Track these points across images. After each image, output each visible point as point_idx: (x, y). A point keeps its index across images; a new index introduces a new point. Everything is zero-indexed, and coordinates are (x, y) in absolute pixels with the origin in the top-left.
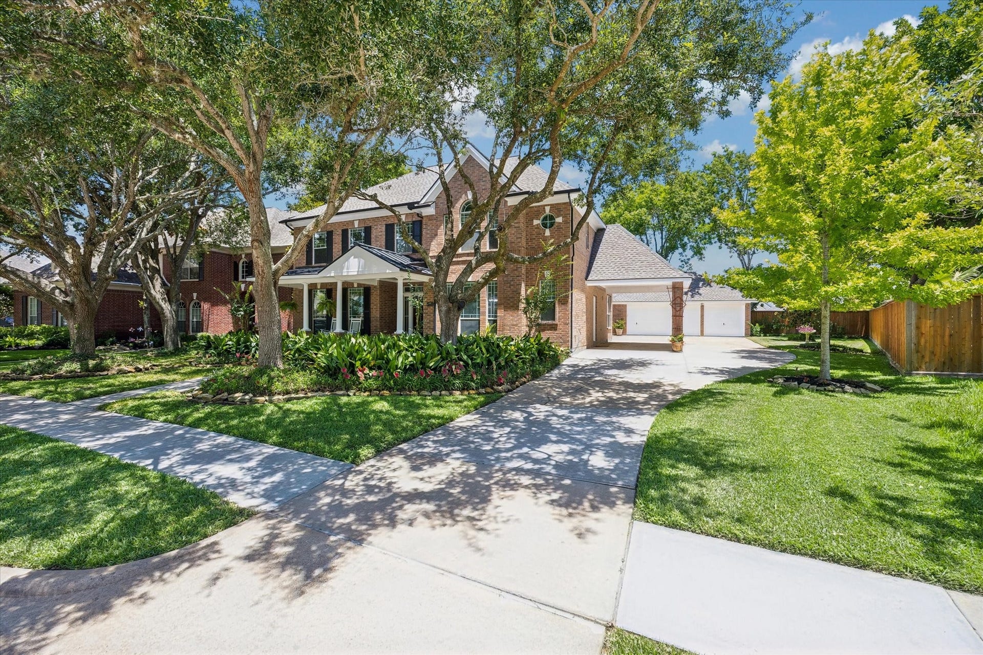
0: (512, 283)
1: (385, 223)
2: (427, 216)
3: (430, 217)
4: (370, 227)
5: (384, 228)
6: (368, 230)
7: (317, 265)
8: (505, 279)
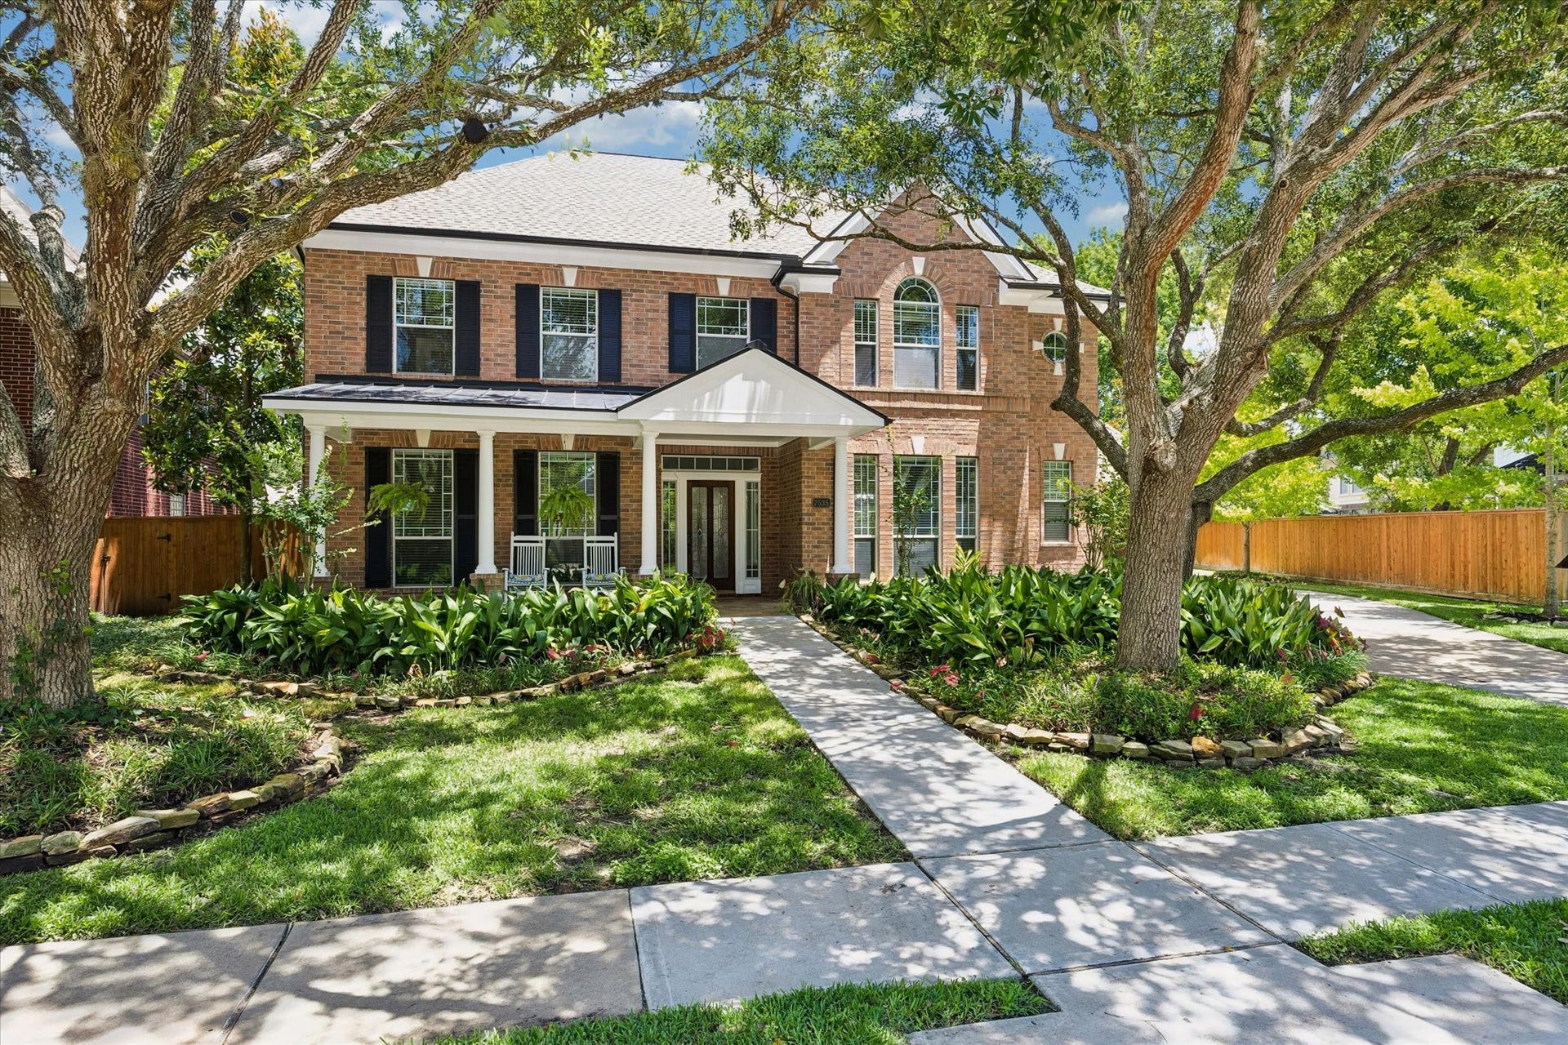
0: (1009, 463)
1: (666, 288)
2: (812, 295)
3: (819, 299)
4: (619, 291)
5: (663, 303)
6: (611, 301)
7: (404, 375)
8: (996, 455)
